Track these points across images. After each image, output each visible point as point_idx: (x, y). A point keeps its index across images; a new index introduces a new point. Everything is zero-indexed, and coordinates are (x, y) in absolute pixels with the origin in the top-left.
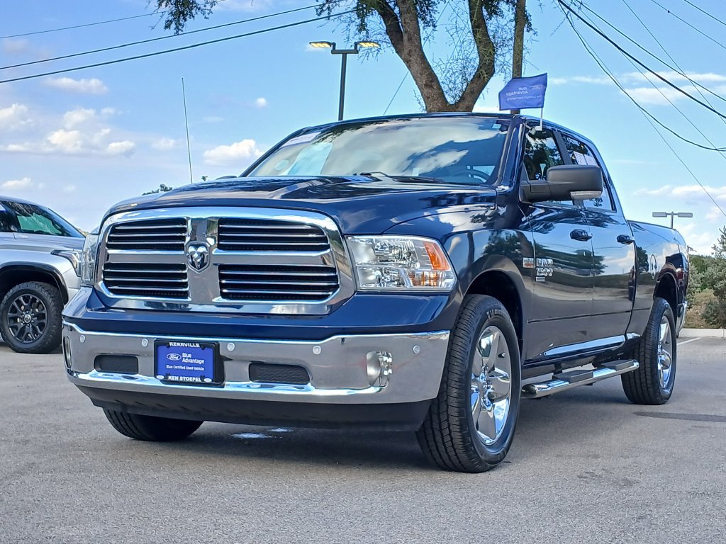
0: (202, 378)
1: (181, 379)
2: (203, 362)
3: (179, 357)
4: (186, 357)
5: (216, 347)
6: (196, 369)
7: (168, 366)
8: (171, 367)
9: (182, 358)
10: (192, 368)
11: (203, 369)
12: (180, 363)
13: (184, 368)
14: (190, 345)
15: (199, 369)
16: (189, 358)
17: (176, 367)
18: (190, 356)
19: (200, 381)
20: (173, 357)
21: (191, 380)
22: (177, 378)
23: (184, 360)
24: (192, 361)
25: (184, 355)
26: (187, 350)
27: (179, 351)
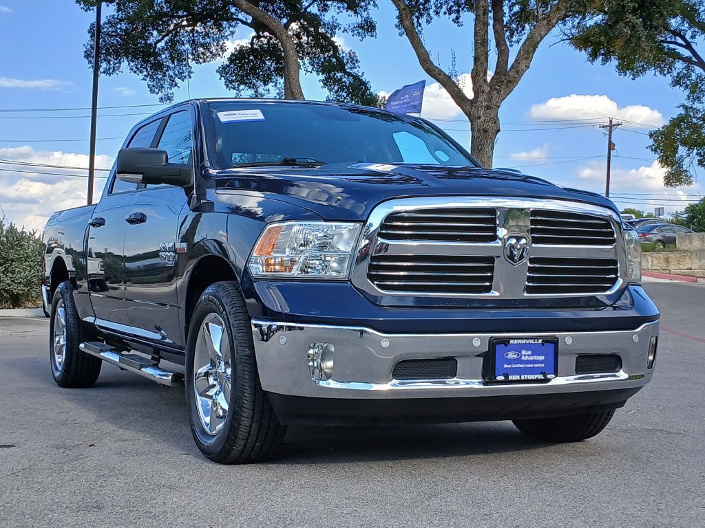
0: (544, 374)
1: (523, 378)
2: (543, 358)
3: (518, 355)
4: (526, 355)
5: (555, 342)
6: (536, 365)
7: (505, 366)
8: (510, 366)
9: (522, 355)
10: (531, 366)
11: (543, 365)
12: (519, 361)
13: (523, 366)
14: (532, 341)
15: (540, 365)
16: (529, 355)
17: (515, 366)
18: (530, 353)
19: (543, 378)
20: (511, 355)
21: (533, 378)
22: (518, 378)
23: (523, 358)
24: (531, 358)
25: (524, 352)
26: (527, 347)
27: (518, 348)
